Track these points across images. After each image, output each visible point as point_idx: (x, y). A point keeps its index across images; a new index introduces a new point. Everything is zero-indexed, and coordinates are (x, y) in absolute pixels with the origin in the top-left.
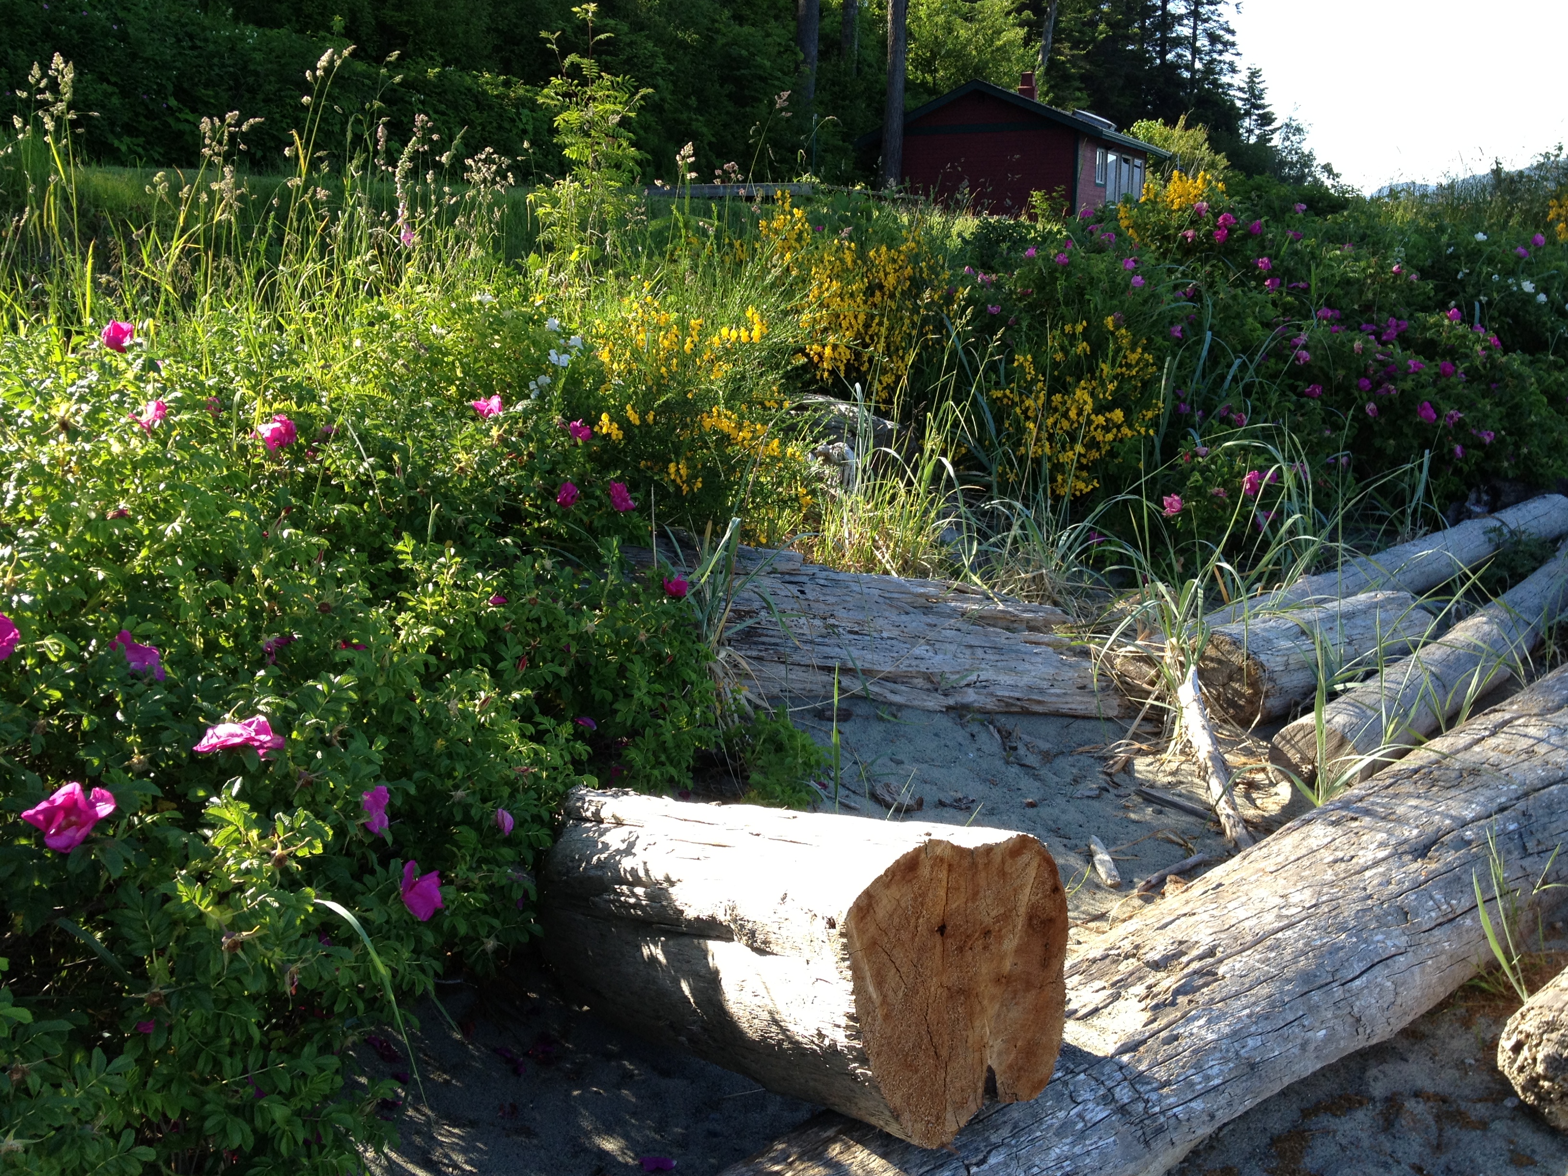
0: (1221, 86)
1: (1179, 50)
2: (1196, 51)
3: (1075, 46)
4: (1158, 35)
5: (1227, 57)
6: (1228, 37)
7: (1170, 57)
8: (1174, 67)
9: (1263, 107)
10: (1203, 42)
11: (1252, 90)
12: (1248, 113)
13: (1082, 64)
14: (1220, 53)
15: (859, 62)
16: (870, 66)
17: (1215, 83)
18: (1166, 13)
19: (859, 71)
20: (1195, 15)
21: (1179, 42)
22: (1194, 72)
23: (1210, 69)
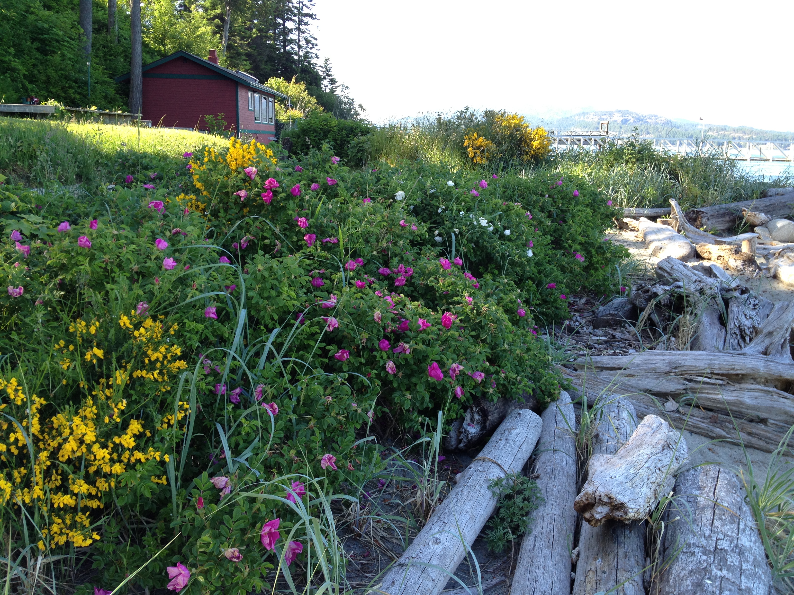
0: (312, 64)
1: (292, 46)
2: (300, 47)
3: (242, 38)
4: (282, 38)
5: (313, 51)
6: (313, 41)
7: (288, 48)
8: (290, 53)
9: (332, 76)
10: (303, 43)
11: (326, 67)
12: (325, 78)
13: (246, 48)
14: (311, 48)
15: (119, 37)
16: (125, 39)
17: (309, 62)
18: (285, 28)
19: (119, 41)
20: (299, 29)
21: (291, 41)
22: (299, 56)
23: (306, 56)
